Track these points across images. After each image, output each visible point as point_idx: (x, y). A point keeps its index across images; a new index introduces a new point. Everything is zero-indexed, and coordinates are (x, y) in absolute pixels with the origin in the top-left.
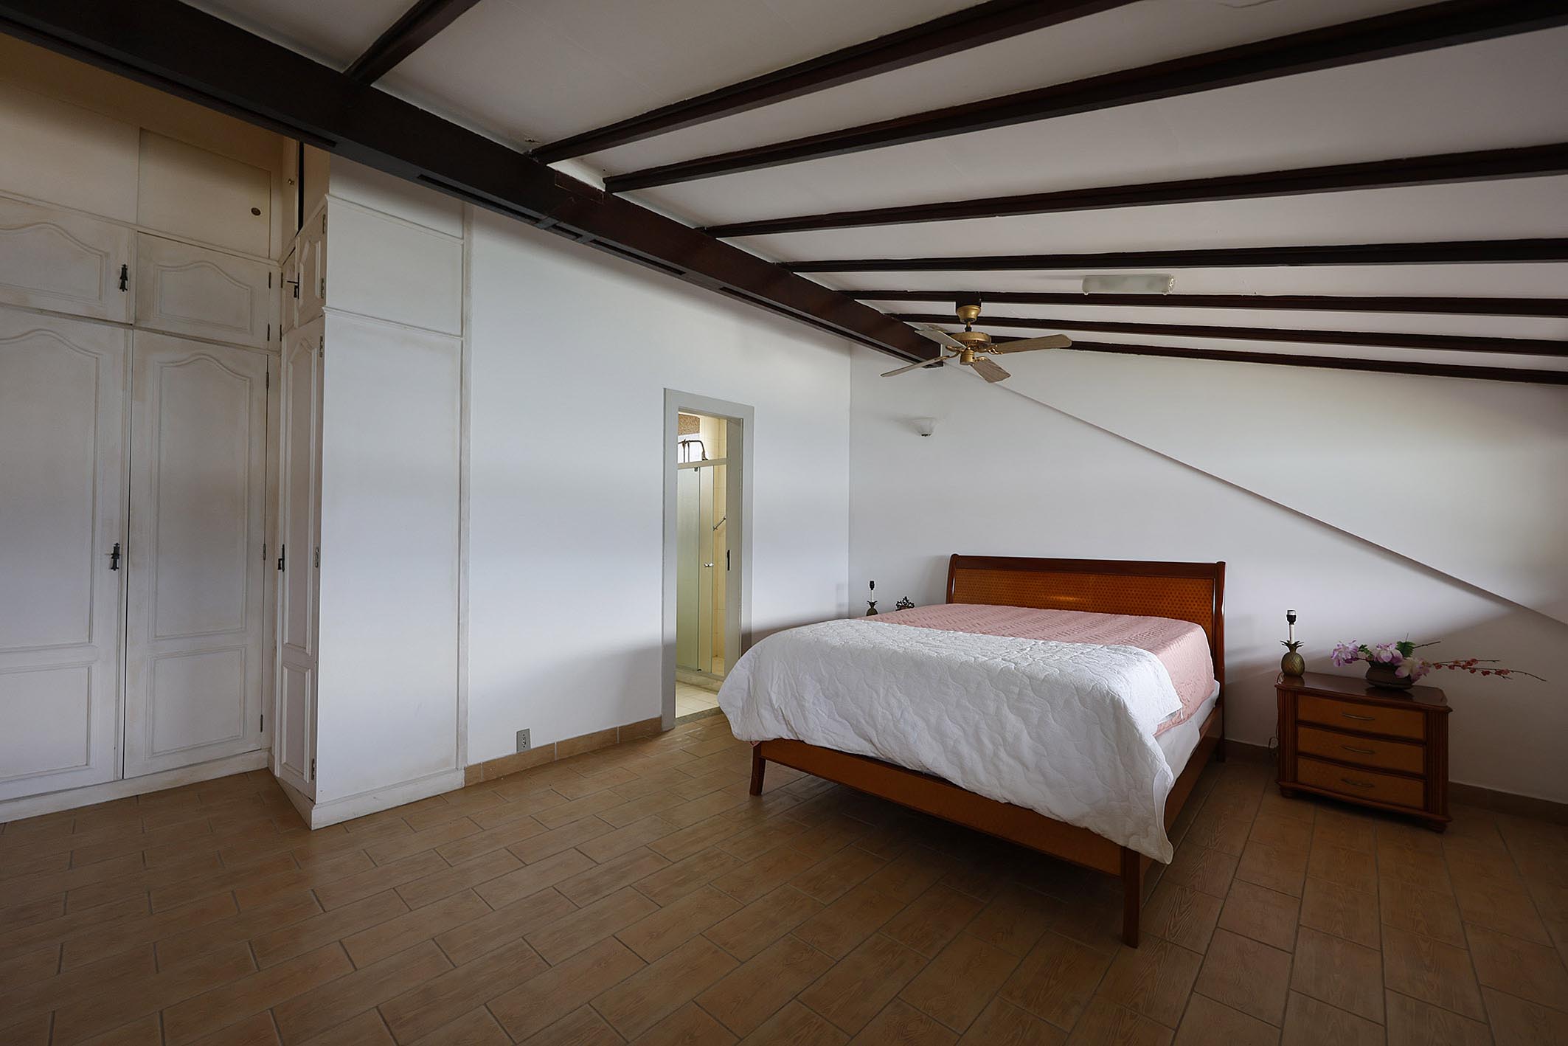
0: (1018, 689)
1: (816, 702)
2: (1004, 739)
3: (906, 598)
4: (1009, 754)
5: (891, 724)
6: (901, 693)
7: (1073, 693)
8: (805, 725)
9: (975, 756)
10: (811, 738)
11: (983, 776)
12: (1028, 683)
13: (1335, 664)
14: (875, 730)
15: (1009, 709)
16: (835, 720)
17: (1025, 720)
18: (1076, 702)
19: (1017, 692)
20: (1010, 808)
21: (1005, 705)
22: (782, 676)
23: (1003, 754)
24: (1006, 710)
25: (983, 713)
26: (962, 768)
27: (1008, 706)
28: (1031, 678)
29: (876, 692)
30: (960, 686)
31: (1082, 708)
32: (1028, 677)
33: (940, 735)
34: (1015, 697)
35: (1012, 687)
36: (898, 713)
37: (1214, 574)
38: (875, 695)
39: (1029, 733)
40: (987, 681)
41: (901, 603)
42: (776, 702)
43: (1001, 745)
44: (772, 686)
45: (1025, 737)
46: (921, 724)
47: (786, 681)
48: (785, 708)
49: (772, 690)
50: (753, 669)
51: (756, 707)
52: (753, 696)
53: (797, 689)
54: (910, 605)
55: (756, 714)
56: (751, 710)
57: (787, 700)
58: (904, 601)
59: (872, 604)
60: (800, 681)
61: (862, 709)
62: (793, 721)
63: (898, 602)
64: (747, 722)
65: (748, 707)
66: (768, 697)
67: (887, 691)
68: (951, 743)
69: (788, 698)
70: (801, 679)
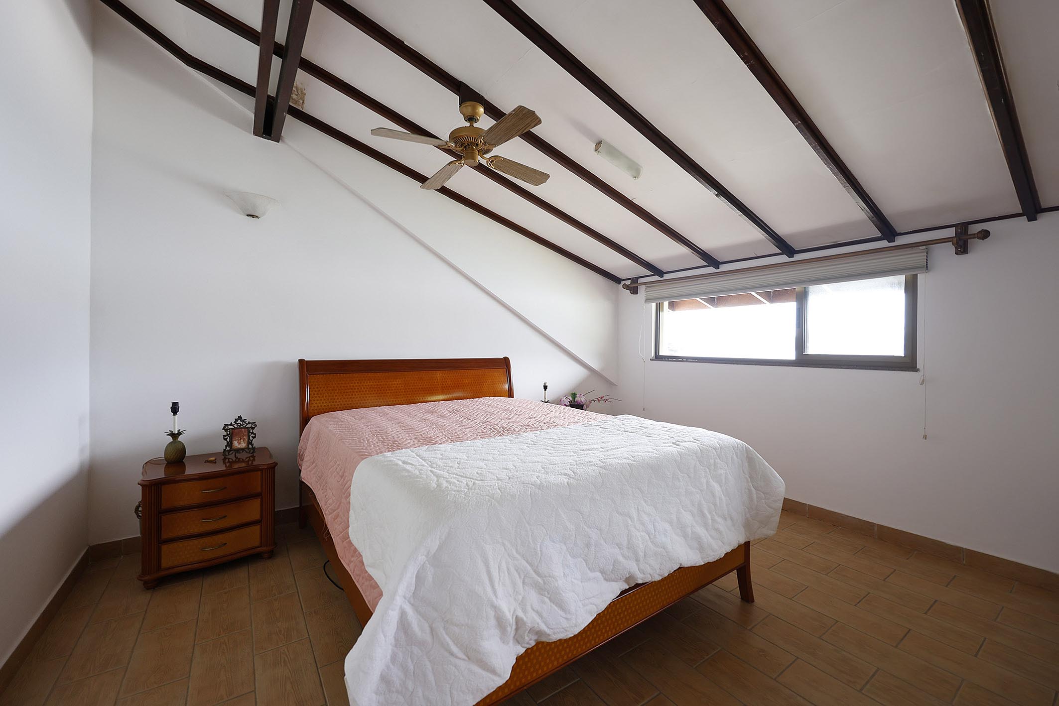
1: (568, 571)
2: (715, 506)
3: (240, 417)
4: (718, 516)
5: (649, 544)
6: (647, 505)
9: (705, 531)
11: (712, 543)
14: (637, 561)
15: (712, 479)
17: (720, 483)
21: (710, 477)
24: (711, 482)
25: (700, 491)
26: (700, 548)
29: (629, 517)
33: (683, 530)
34: (713, 468)
36: (653, 530)
37: (504, 364)
38: (629, 521)
39: (723, 493)
40: (698, 462)
42: (507, 610)
43: (714, 511)
44: (494, 590)
45: (723, 496)
46: (667, 527)
47: (513, 570)
48: (523, 610)
49: (496, 597)
50: (414, 589)
51: (454, 649)
52: (428, 638)
53: (535, 571)
54: (249, 426)
55: (458, 662)
56: (429, 666)
57: (520, 597)
58: (239, 422)
59: (174, 436)
60: (540, 555)
61: (619, 546)
62: (543, 622)
63: (226, 425)
64: (420, 694)
65: (412, 667)
66: (492, 613)
67: (638, 509)
68: (689, 530)
69: (521, 595)
70: (541, 551)
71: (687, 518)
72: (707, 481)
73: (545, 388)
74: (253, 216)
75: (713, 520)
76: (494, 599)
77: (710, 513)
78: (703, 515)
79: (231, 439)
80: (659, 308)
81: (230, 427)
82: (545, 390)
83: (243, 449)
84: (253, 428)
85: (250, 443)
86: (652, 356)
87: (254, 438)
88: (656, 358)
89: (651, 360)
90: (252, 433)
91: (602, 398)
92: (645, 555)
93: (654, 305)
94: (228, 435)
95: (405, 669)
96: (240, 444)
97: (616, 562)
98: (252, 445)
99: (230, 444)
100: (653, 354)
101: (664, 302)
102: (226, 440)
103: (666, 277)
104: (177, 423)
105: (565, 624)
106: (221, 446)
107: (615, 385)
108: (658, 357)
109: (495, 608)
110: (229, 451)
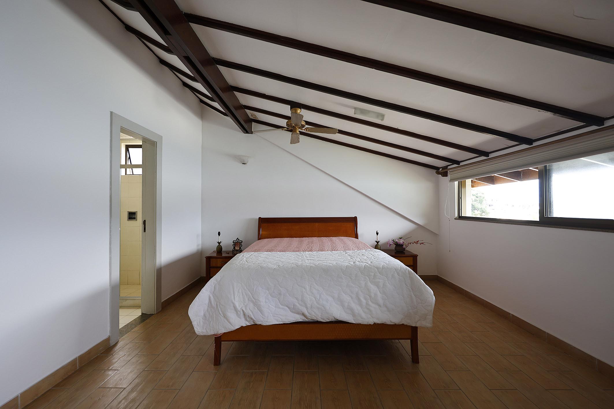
0: (373, 274)
1: (267, 301)
2: (370, 297)
3: (238, 238)
4: (373, 303)
5: (315, 302)
6: (318, 286)
7: (394, 271)
8: (262, 316)
9: (359, 308)
10: (267, 322)
11: (363, 315)
12: (377, 270)
13: (388, 246)
14: (306, 307)
15: (371, 283)
16: (280, 308)
17: (378, 286)
18: (396, 275)
19: (373, 275)
20: (376, 326)
21: (369, 281)
22: (240, 291)
23: (370, 303)
24: (369, 284)
25: (359, 287)
26: (354, 315)
27: (370, 282)
28: (377, 268)
29: (305, 288)
30: (348, 277)
31: (398, 276)
32: (376, 268)
33: (341, 302)
34: (373, 277)
35: (371, 273)
36: (318, 297)
37: (354, 221)
38: (304, 290)
39: (380, 292)
40: (360, 273)
41: (235, 241)
42: (239, 307)
43: (369, 299)
44: (234, 298)
45: (379, 293)
46: (330, 299)
47: (244, 293)
48: (246, 309)
49: (234, 300)
50: (213, 290)
51: (221, 312)
52: (215, 307)
53: (252, 297)
54: (240, 242)
55: (221, 317)
56: (215, 315)
57: (246, 304)
58: (237, 240)
59: (219, 243)
60: (255, 291)
61: (297, 299)
62: (253, 315)
63: (234, 241)
64: (212, 323)
65: (211, 314)
66: (232, 305)
67: (311, 286)
68: (346, 304)
69: (246, 303)
70: (256, 290)
71: (346, 298)
72: (366, 283)
73: (377, 234)
74: (244, 164)
75: (367, 304)
76: (233, 300)
77: (366, 299)
78: (359, 299)
79: (235, 246)
80: (462, 186)
81: (235, 242)
82: (377, 235)
83: (238, 250)
84: (242, 243)
85: (240, 248)
86: (456, 216)
87: (241, 246)
88: (459, 218)
89: (455, 219)
90: (241, 244)
91: (417, 242)
92: (311, 307)
93: (456, 183)
94: (234, 244)
95: (210, 314)
96: (237, 248)
97: (294, 305)
98: (241, 249)
99: (234, 248)
100: (456, 215)
101: (466, 180)
102: (233, 246)
103: (462, 164)
104: (220, 239)
105: (262, 319)
106: (232, 248)
107: (438, 235)
108: (461, 218)
109: (233, 303)
110: (234, 250)
